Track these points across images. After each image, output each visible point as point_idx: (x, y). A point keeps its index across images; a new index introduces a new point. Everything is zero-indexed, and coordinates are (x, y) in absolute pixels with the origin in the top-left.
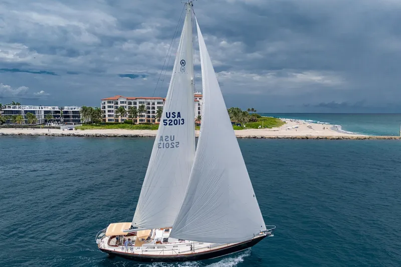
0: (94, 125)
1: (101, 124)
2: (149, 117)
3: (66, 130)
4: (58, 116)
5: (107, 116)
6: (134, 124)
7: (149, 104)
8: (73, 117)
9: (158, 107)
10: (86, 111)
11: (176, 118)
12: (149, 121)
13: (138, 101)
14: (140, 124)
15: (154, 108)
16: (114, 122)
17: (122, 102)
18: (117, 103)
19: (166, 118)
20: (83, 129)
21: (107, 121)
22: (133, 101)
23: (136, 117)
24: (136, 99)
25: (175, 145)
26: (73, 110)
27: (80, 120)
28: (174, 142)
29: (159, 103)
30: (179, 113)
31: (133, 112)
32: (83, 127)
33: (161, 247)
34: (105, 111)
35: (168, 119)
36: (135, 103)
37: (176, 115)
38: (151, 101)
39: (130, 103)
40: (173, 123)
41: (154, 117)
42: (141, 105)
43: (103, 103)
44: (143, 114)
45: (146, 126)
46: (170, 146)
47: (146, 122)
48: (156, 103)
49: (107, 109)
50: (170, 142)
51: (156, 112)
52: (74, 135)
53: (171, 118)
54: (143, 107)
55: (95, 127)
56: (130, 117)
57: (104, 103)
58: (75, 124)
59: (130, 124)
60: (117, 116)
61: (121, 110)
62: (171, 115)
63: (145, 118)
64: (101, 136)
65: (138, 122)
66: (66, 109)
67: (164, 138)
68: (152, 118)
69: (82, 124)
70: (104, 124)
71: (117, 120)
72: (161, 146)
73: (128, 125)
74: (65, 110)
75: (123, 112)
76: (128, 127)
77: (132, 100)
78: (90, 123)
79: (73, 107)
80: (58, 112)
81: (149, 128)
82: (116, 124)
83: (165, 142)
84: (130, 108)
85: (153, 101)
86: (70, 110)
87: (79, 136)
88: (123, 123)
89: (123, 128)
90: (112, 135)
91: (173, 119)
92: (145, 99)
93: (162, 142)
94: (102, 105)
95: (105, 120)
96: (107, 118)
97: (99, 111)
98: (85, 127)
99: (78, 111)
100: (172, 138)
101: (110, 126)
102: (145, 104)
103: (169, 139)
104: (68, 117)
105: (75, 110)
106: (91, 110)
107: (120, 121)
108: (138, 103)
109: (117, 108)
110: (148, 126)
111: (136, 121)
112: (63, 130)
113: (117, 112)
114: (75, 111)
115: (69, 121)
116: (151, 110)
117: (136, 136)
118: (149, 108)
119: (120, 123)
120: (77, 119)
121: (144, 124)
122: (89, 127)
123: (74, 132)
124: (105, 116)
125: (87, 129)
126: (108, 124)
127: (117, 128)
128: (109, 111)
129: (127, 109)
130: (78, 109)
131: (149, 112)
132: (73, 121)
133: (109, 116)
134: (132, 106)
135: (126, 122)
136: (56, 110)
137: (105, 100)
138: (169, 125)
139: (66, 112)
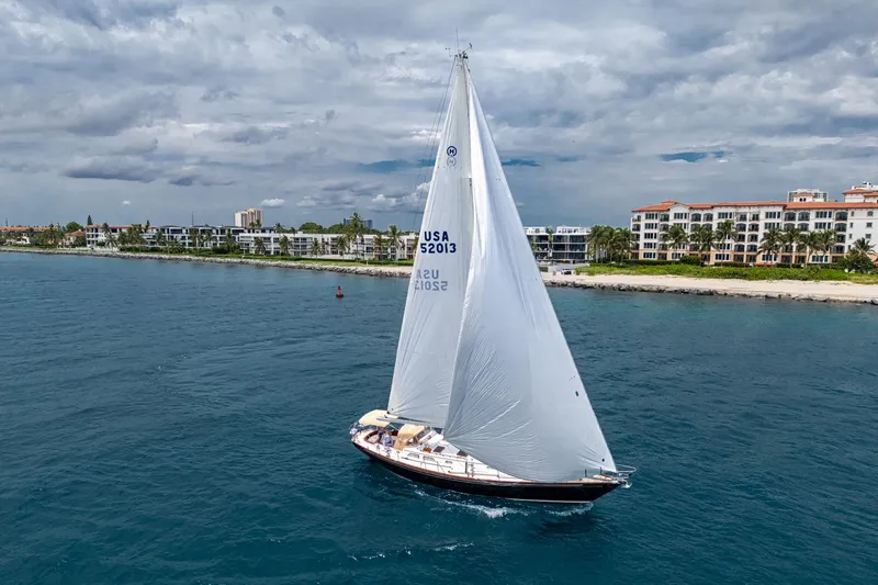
0: (614, 265)
1: (628, 262)
2: (740, 248)
3: (558, 273)
4: (544, 246)
5: (641, 247)
6: (703, 265)
7: (743, 218)
8: (572, 247)
9: (767, 226)
10: (600, 235)
11: (440, 241)
12: (741, 258)
13: (715, 213)
14: (716, 264)
15: (755, 227)
16: (656, 259)
17: (677, 216)
18: (667, 219)
19: (425, 242)
20: (591, 274)
21: (641, 257)
22: (706, 212)
23: (709, 250)
24: (712, 207)
25: (439, 286)
26: (573, 234)
27: (583, 254)
28: (439, 280)
29: (769, 215)
30: (445, 233)
31: (705, 237)
32: (591, 269)
33: (428, 458)
34: (638, 236)
35: (428, 243)
36: (709, 217)
37: (441, 236)
38: (749, 212)
39: (697, 218)
40: (435, 249)
41: (753, 248)
42: (723, 221)
43: (636, 217)
44: (727, 242)
45: (733, 269)
46: (433, 287)
47: (731, 260)
48: (762, 216)
49: (643, 232)
50: (432, 280)
51: (761, 237)
52: (575, 286)
53: (432, 241)
54: (728, 225)
55: (617, 270)
56: (695, 248)
57: (639, 219)
58: (574, 262)
59: (694, 264)
60: (664, 247)
61: (677, 234)
62: (433, 237)
63: (730, 252)
64: (630, 289)
65: (713, 260)
66: (559, 231)
67: (422, 275)
68: (749, 251)
69: (590, 262)
70: (634, 264)
71: (664, 256)
72: (419, 285)
73: (690, 267)
74: (557, 234)
75: (680, 238)
76: (690, 272)
77: (702, 209)
78: (605, 261)
79: (573, 228)
80: (545, 238)
81: (745, 277)
82: (660, 264)
83: (425, 280)
84: (695, 228)
85: (754, 210)
86: (567, 234)
87: (585, 287)
88: (677, 263)
89: (678, 273)
90: (654, 289)
91: (436, 243)
92: (735, 206)
93: (420, 280)
94: (632, 223)
95: (637, 255)
96: (642, 251)
97: (627, 234)
98: (597, 268)
99: (583, 236)
100: (436, 275)
101: (648, 269)
102: (734, 218)
103: (430, 275)
104: (563, 247)
105: (576, 234)
106: (611, 234)
107: (669, 258)
108: (715, 216)
109: (665, 228)
110: (738, 269)
111: (707, 258)
112: (554, 274)
113: (665, 237)
114: (577, 236)
115: (562, 255)
116: (747, 233)
117: (711, 293)
118: (743, 228)
119: (670, 263)
120: (578, 251)
121: (726, 265)
122: (603, 269)
123: (573, 278)
124: (638, 246)
125: (599, 273)
126: (642, 263)
127: (665, 274)
128: (648, 236)
129: (688, 231)
130: (583, 231)
131: (742, 238)
132: (571, 255)
133: (648, 245)
134: (701, 223)
135: (685, 260)
136: (541, 234)
137: (640, 211)
138: (430, 252)
139: (559, 238)
